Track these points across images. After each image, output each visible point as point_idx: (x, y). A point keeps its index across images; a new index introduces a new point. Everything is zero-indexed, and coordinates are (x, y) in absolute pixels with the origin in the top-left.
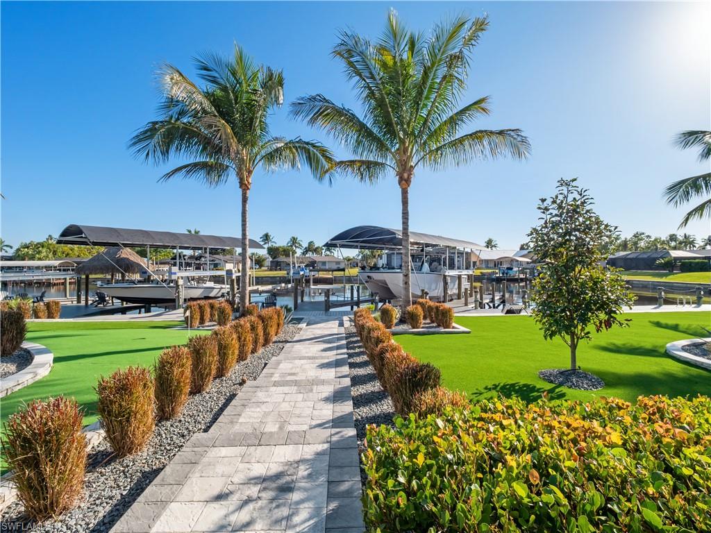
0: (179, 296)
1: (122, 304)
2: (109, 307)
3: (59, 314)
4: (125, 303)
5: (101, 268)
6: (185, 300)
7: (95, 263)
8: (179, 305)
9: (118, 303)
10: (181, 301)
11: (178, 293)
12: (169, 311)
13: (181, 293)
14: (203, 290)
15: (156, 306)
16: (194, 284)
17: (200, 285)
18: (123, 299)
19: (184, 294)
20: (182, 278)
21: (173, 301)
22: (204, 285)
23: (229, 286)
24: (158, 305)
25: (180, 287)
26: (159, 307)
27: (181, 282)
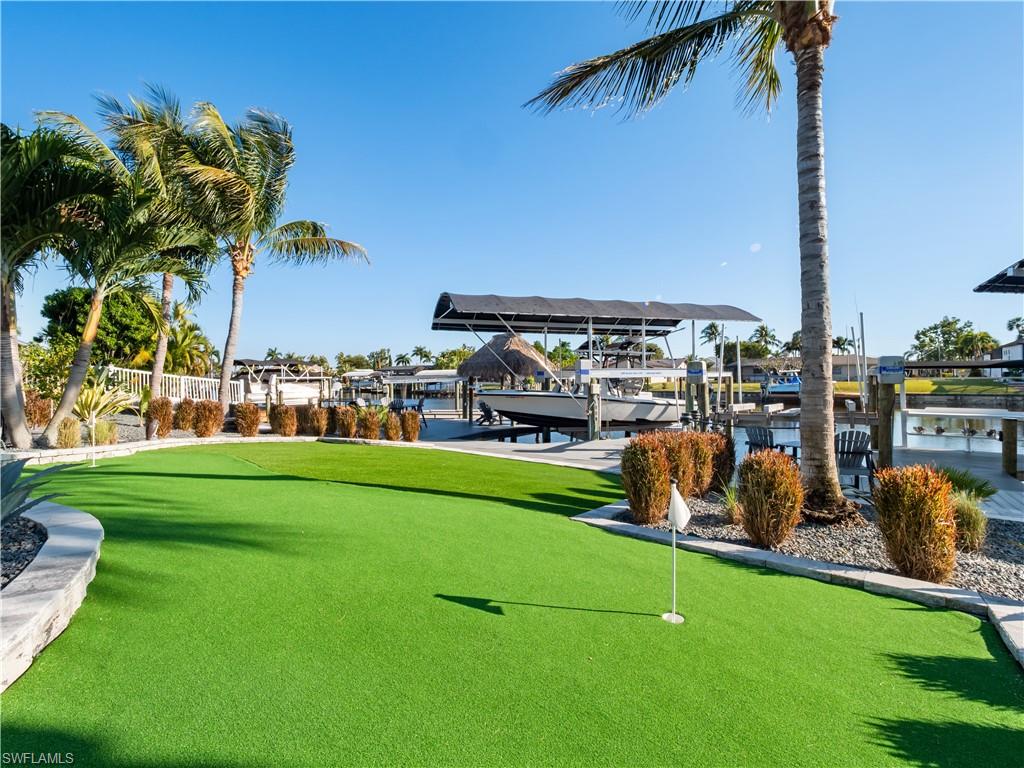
0: (593, 415)
1: (512, 424)
2: (496, 426)
3: (417, 433)
4: (515, 423)
5: (486, 367)
6: (604, 423)
7: (479, 360)
8: (594, 433)
9: (507, 423)
10: (598, 425)
11: (592, 409)
12: (577, 443)
13: (596, 410)
14: (635, 406)
15: (557, 431)
16: (617, 393)
17: (629, 397)
18: (513, 416)
19: (602, 412)
20: (598, 380)
21: (583, 423)
22: (636, 397)
23: (683, 402)
24: (559, 429)
25: (595, 398)
26: (563, 433)
27: (597, 389)
